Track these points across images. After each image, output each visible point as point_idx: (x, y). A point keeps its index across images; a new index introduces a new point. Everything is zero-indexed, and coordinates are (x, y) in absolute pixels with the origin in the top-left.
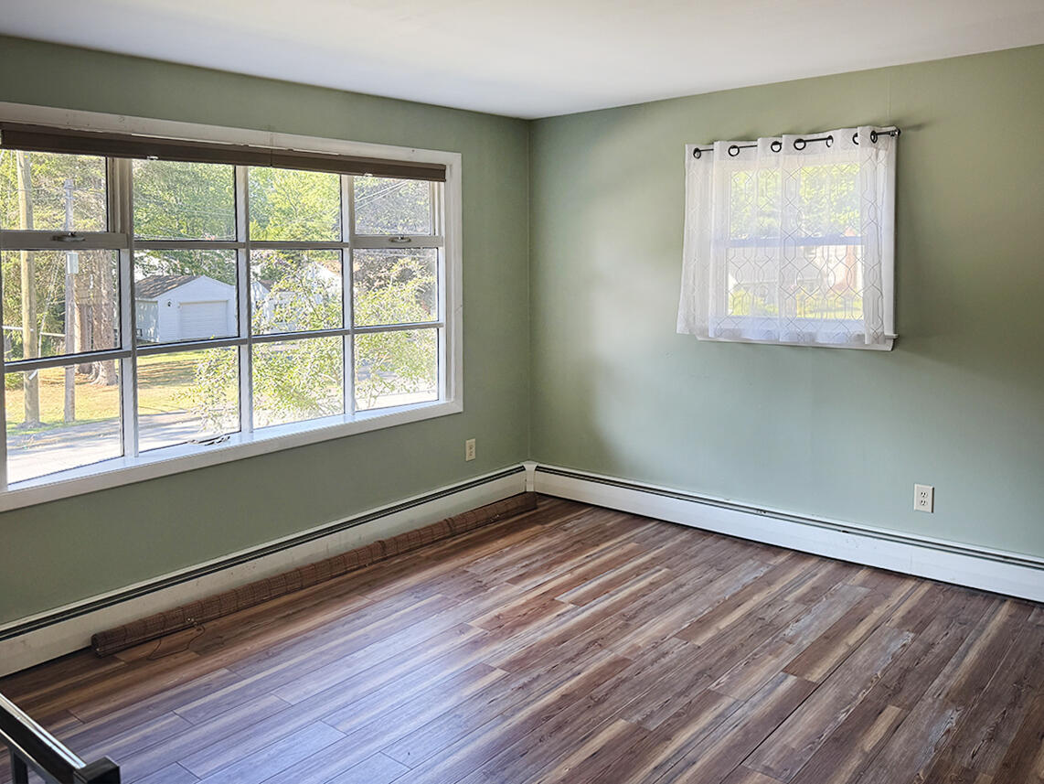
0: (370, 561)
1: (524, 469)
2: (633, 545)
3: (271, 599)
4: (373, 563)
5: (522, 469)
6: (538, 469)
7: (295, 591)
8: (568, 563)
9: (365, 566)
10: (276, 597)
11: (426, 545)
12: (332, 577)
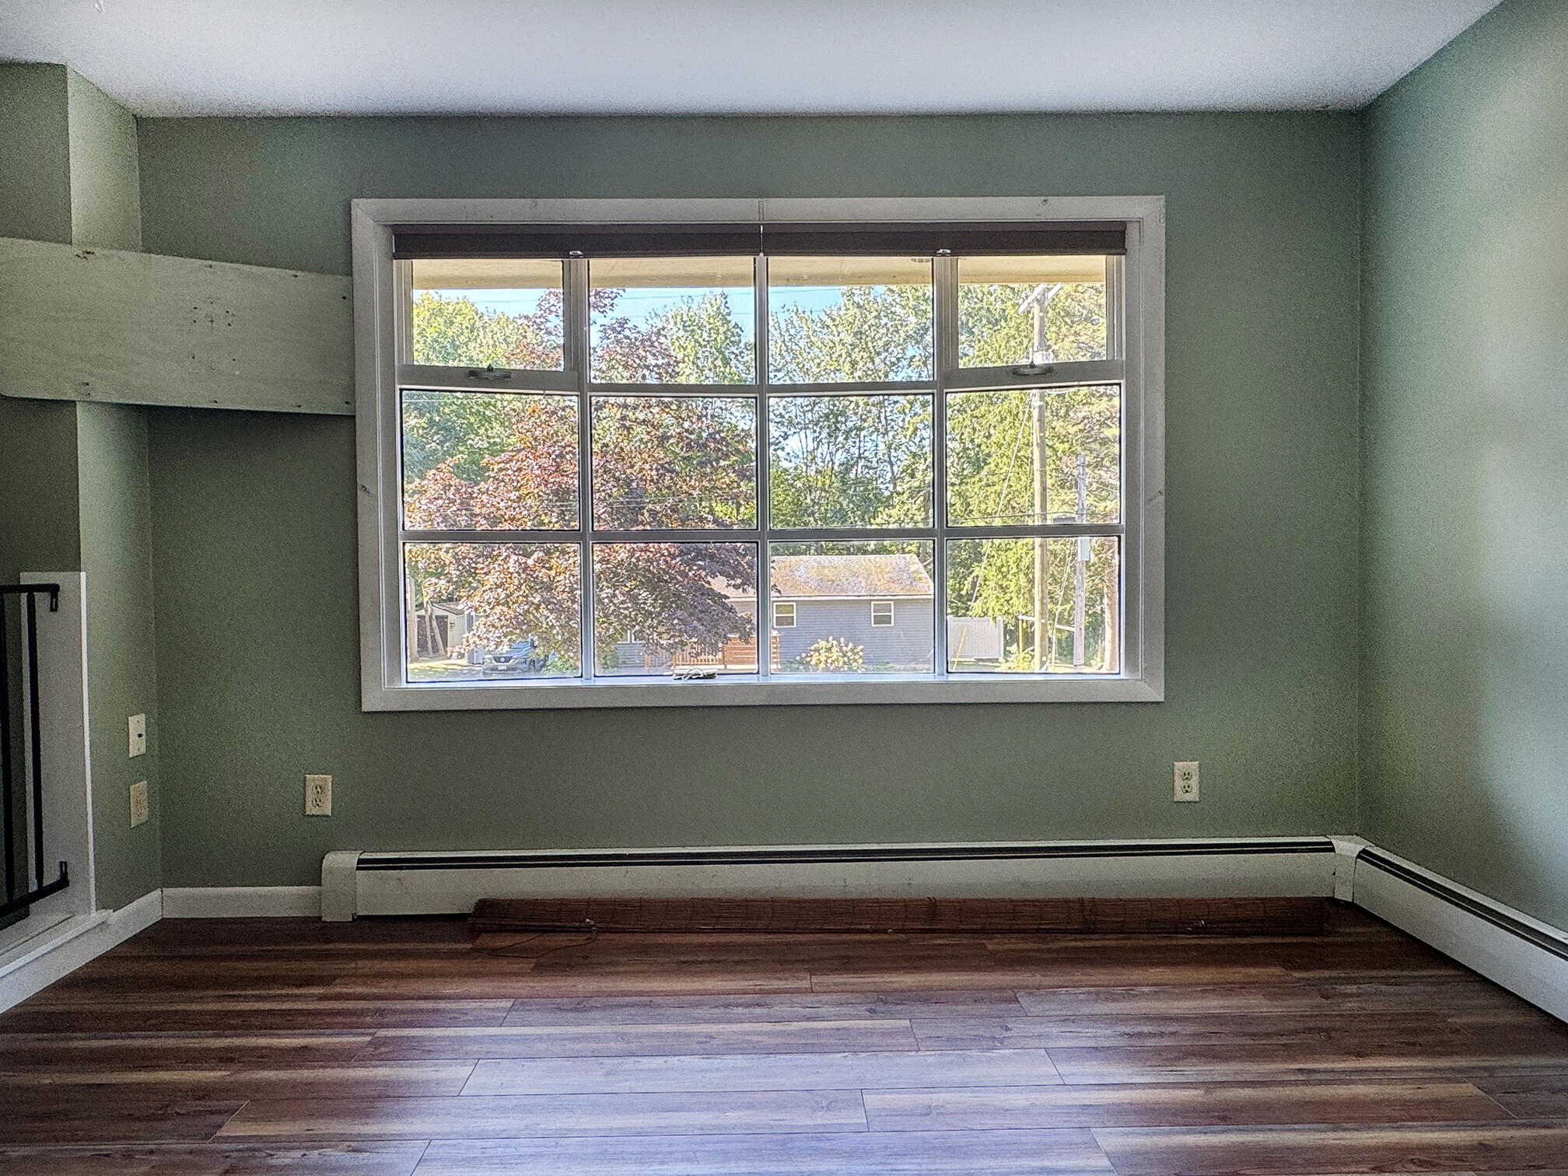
0: (899, 925)
1: (1333, 850)
2: (1469, 1089)
3: (713, 931)
4: (902, 931)
5: (1329, 848)
6: (1364, 855)
7: (753, 931)
8: (1235, 1066)
9: (885, 931)
10: (722, 931)
11: (1018, 931)
12: (822, 931)
